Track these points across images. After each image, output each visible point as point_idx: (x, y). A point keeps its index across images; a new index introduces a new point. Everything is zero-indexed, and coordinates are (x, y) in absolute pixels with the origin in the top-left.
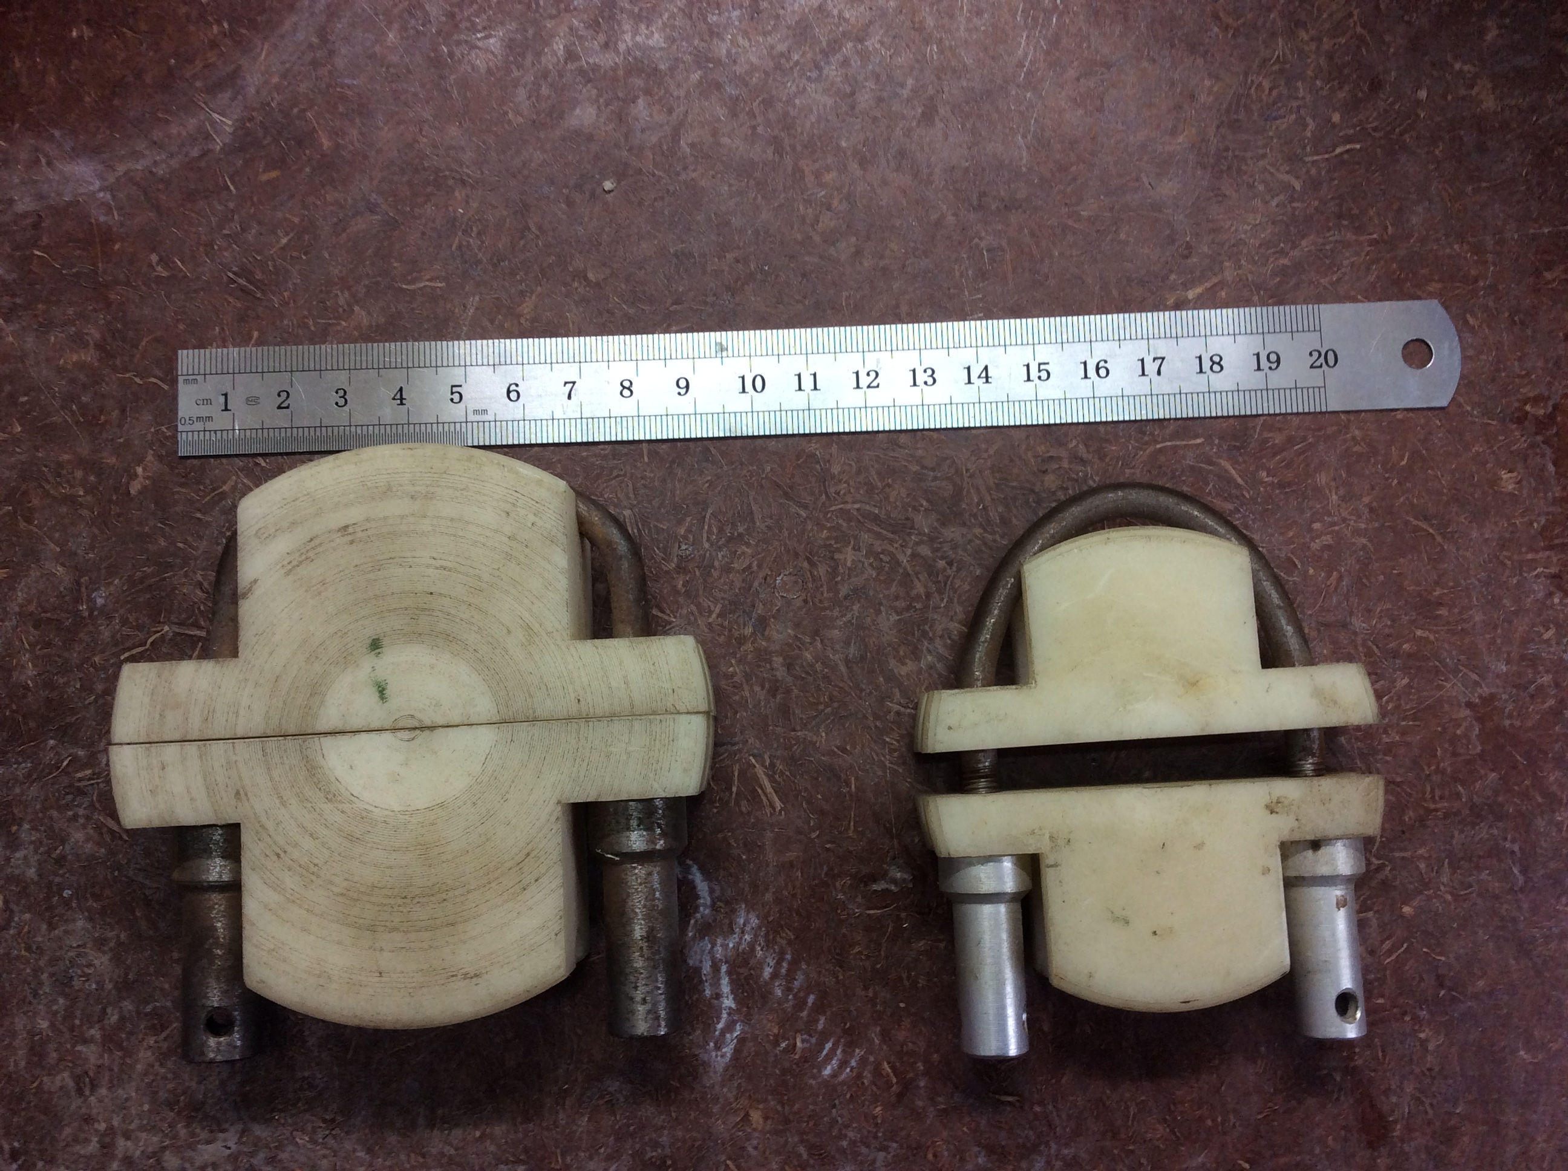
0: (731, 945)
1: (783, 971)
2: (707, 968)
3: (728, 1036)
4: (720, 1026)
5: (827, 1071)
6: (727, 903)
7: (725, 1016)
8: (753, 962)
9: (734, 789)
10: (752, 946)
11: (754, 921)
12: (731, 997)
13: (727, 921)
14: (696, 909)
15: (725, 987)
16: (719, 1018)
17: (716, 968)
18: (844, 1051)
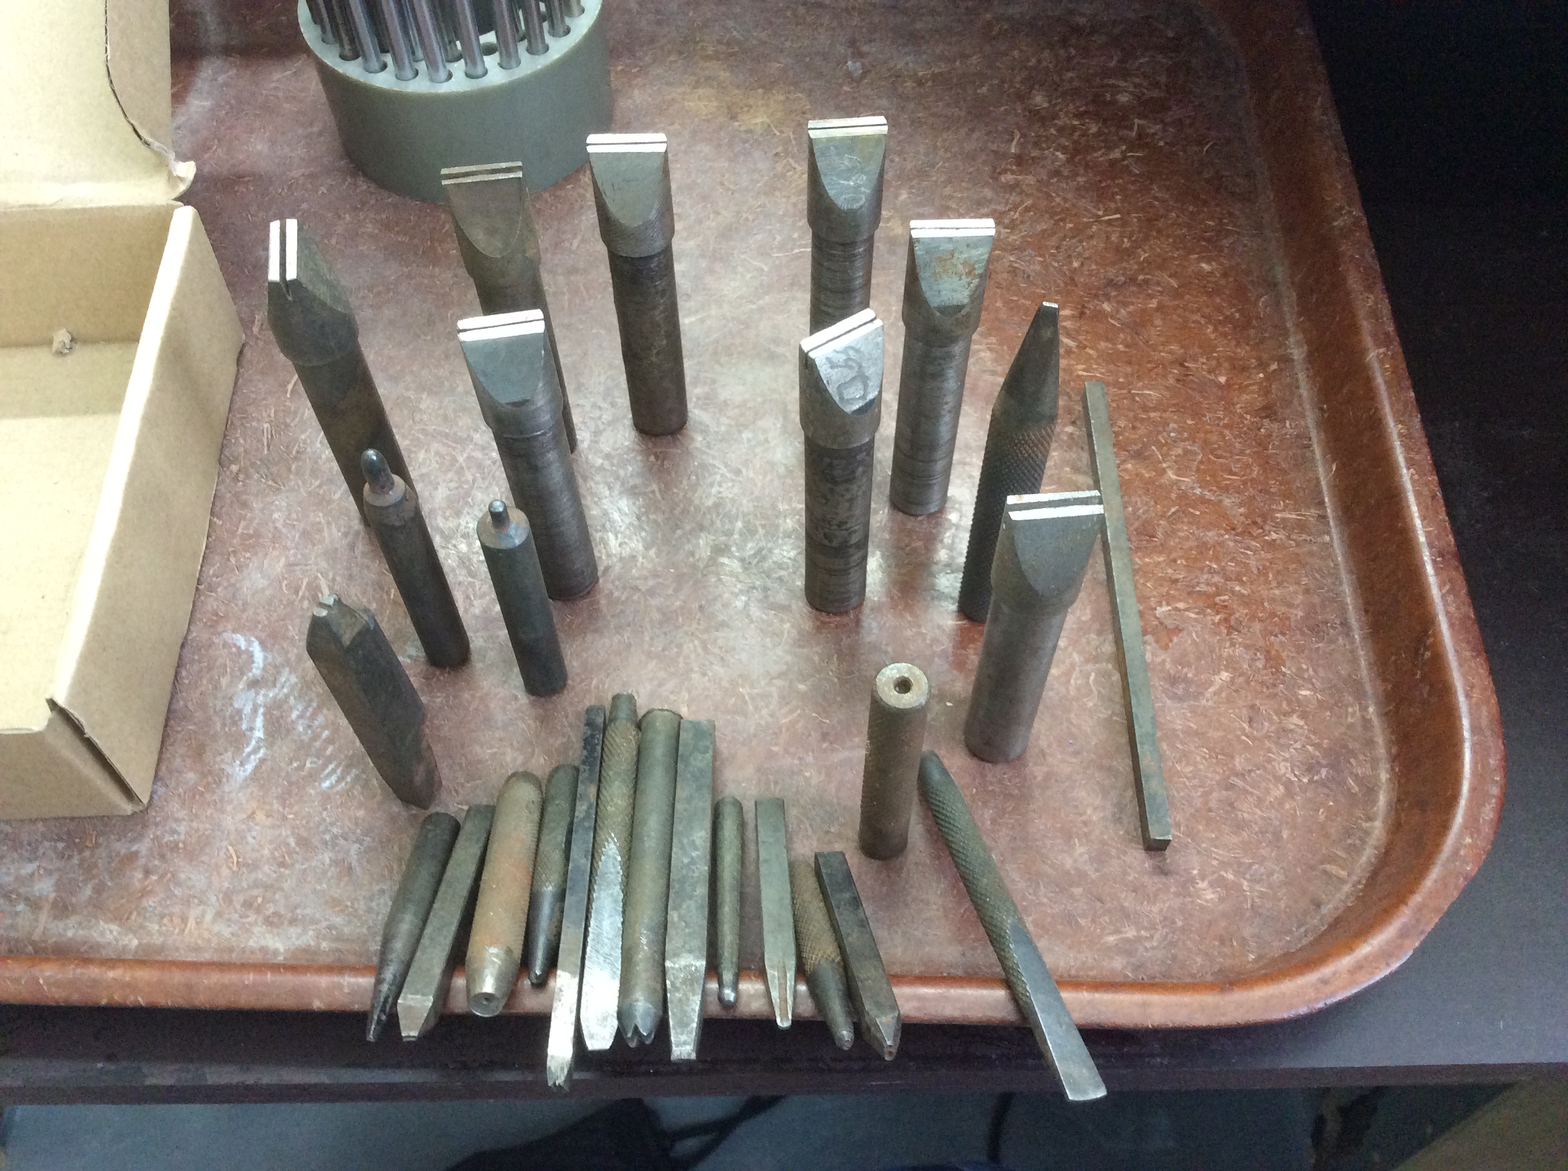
0: (271, 695)
1: (308, 714)
2: (247, 710)
3: (252, 757)
4: (248, 750)
5: (326, 784)
6: (276, 667)
7: (253, 743)
8: (285, 707)
9: (300, 594)
10: (287, 696)
11: (293, 679)
12: (262, 731)
13: (271, 679)
14: (250, 670)
15: (259, 722)
16: (248, 745)
17: (255, 710)
18: (343, 771)
